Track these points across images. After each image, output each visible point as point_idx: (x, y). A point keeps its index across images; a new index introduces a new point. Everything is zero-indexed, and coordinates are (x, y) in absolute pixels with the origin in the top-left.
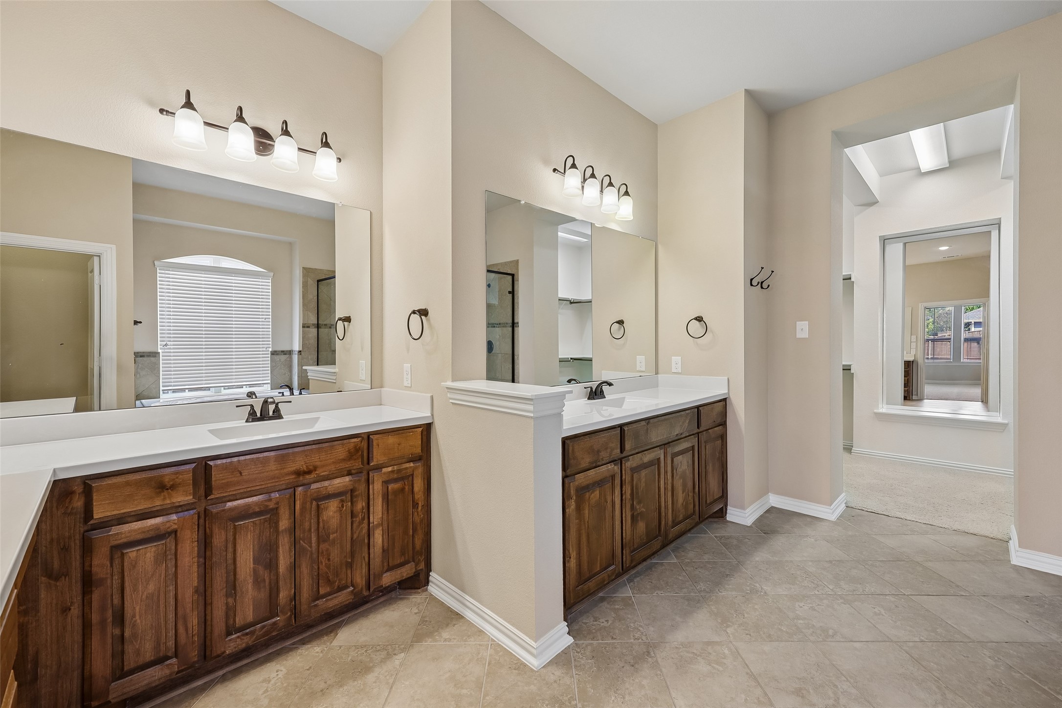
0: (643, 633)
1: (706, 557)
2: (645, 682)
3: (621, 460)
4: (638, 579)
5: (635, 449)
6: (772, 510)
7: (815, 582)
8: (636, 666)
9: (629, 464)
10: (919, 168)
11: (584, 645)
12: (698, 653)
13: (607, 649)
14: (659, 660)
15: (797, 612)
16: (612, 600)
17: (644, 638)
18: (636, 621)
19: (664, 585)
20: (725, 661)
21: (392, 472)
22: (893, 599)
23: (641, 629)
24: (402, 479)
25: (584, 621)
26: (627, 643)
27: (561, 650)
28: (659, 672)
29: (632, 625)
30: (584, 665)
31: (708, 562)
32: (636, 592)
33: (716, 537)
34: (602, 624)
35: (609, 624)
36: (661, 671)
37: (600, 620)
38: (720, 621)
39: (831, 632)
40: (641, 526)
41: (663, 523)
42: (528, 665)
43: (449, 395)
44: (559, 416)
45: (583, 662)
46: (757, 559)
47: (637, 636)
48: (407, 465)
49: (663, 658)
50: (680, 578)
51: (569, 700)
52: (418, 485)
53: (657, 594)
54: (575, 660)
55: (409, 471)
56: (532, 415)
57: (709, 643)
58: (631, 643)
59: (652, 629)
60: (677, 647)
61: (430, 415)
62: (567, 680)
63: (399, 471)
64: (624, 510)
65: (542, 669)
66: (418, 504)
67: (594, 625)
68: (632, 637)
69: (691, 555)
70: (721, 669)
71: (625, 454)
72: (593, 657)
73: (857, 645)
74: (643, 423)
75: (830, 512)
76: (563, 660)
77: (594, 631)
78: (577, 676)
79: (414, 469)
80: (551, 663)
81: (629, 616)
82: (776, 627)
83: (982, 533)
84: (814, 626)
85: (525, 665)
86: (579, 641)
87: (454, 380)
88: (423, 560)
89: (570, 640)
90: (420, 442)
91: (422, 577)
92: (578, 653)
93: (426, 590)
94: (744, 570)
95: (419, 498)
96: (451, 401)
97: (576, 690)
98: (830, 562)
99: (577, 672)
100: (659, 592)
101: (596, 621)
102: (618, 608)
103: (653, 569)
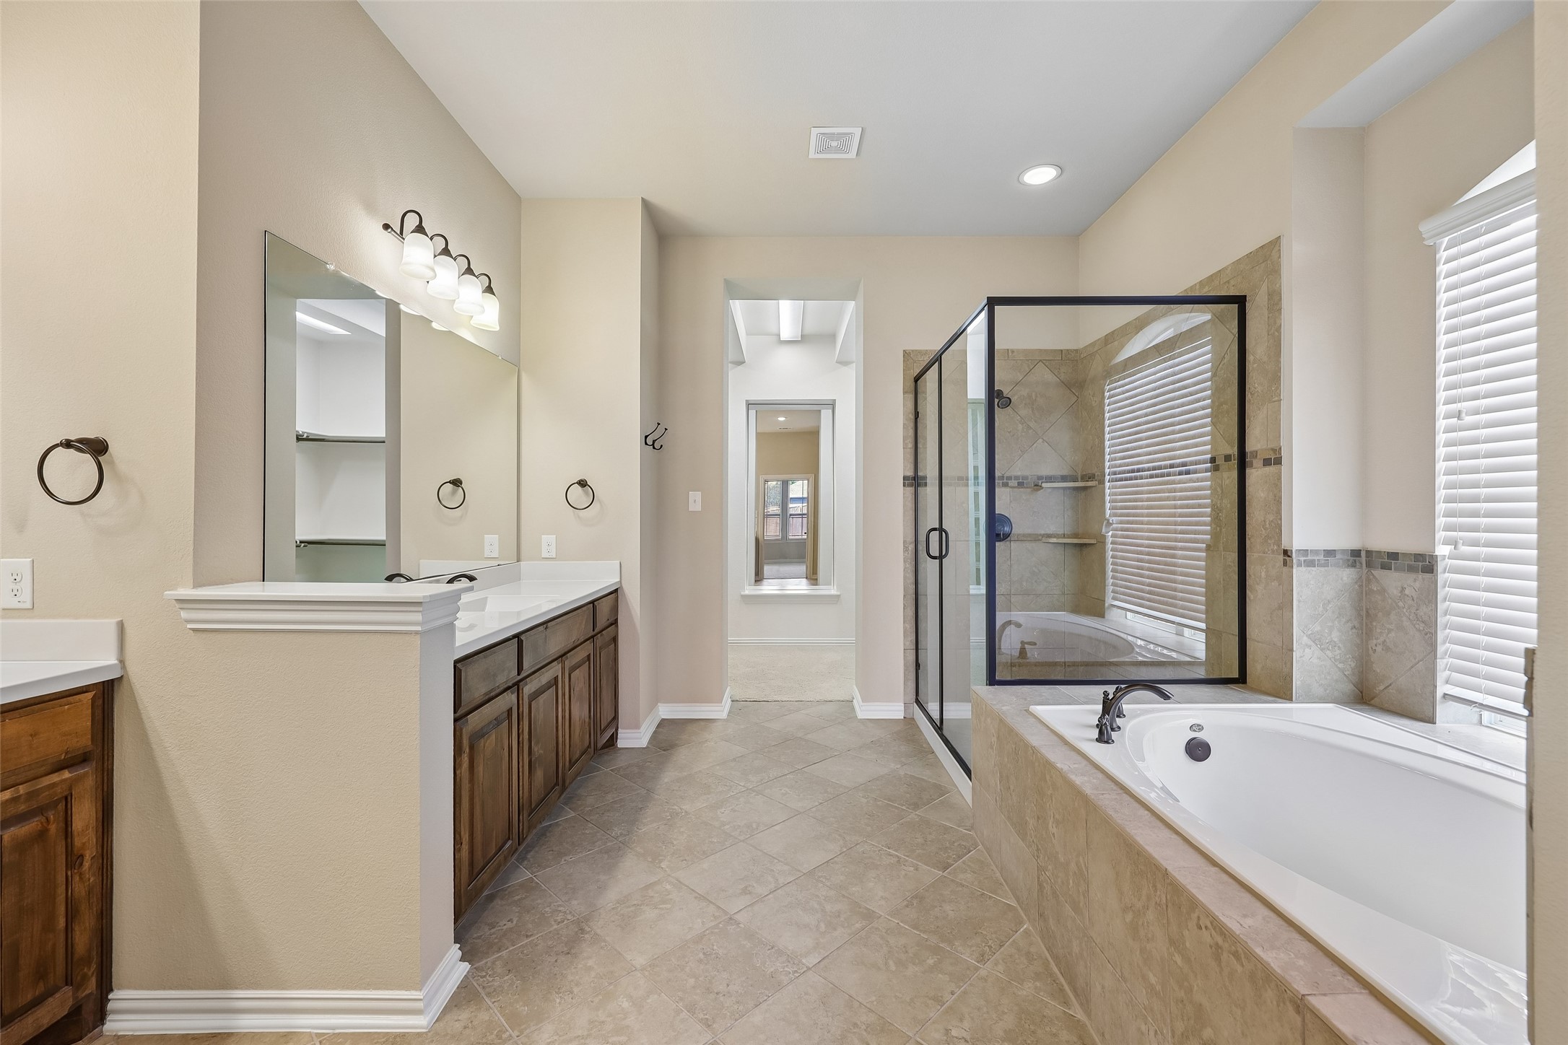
0: (566, 912)
1: (610, 798)
2: (590, 963)
3: (517, 684)
4: (532, 853)
5: (533, 666)
6: (663, 723)
7: (728, 784)
8: (573, 951)
9: (528, 689)
10: (779, 335)
11: (489, 964)
12: (640, 903)
13: (525, 952)
14: (599, 931)
15: (722, 819)
16: (507, 892)
17: (569, 917)
18: (551, 903)
19: (570, 848)
20: (670, 897)
21: (14, 800)
22: (792, 777)
23: (561, 909)
24: (41, 810)
25: (475, 935)
26: (550, 932)
27: (456, 987)
28: (603, 944)
29: (547, 909)
30: (500, 986)
31: (615, 802)
32: (535, 870)
33: (611, 770)
34: (505, 927)
35: (515, 922)
36: (605, 941)
37: (498, 925)
38: (650, 860)
39: (754, 826)
40: (539, 774)
41: (561, 765)
42: (408, 1033)
43: (184, 614)
44: (451, 627)
45: (496, 984)
46: (666, 780)
47: (559, 919)
48: (55, 778)
49: (602, 927)
50: (587, 832)
51: (497, 1036)
52: (84, 815)
53: (565, 860)
54: (484, 987)
55: (58, 790)
56: (419, 628)
57: (647, 887)
58: (555, 929)
59: (574, 902)
60: (613, 909)
61: (116, 662)
62: (483, 1016)
63: (31, 795)
64: (521, 757)
65: (437, 1024)
66: (82, 856)
67: (494, 933)
68: (553, 923)
69: (590, 800)
70: (669, 906)
71: (523, 675)
72: (509, 971)
73: (777, 828)
74: (541, 628)
75: (719, 711)
76: (465, 995)
77: (496, 941)
78: (495, 1003)
79: (71, 784)
80: (447, 1010)
81: (539, 901)
82: (707, 841)
83: (836, 699)
84: (739, 826)
85: (404, 1035)
86: (479, 962)
87: (197, 585)
88: (93, 974)
89: (465, 967)
90: (89, 724)
91: (89, 1008)
92: (485, 976)
93: (101, 1034)
94: (656, 796)
95: (84, 844)
96: (189, 626)
97: (502, 1020)
98: (734, 760)
99: (493, 1000)
100: (567, 858)
101: (493, 928)
102: (519, 900)
103: (548, 834)
